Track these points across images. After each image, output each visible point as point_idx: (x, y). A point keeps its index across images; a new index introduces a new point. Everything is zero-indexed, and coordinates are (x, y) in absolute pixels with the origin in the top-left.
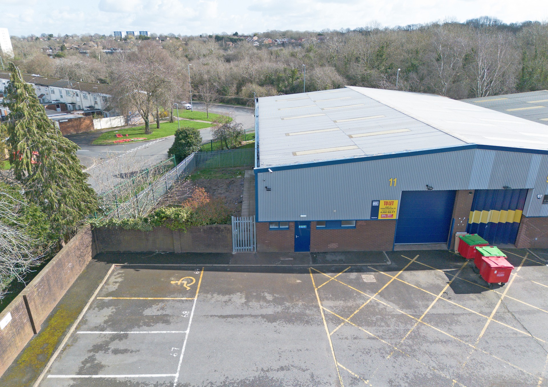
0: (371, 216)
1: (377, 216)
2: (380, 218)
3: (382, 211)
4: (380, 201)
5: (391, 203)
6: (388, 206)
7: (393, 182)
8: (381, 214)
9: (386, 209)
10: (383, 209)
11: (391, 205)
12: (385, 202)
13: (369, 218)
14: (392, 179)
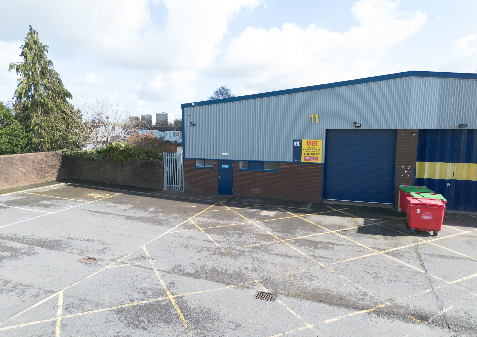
0: (294, 158)
1: (300, 158)
2: (303, 161)
3: (305, 153)
4: (303, 140)
5: (314, 143)
6: (311, 146)
7: (315, 118)
8: (305, 156)
9: (309, 151)
10: (306, 151)
11: (314, 145)
12: (307, 142)
13: (291, 161)
14: (313, 114)
